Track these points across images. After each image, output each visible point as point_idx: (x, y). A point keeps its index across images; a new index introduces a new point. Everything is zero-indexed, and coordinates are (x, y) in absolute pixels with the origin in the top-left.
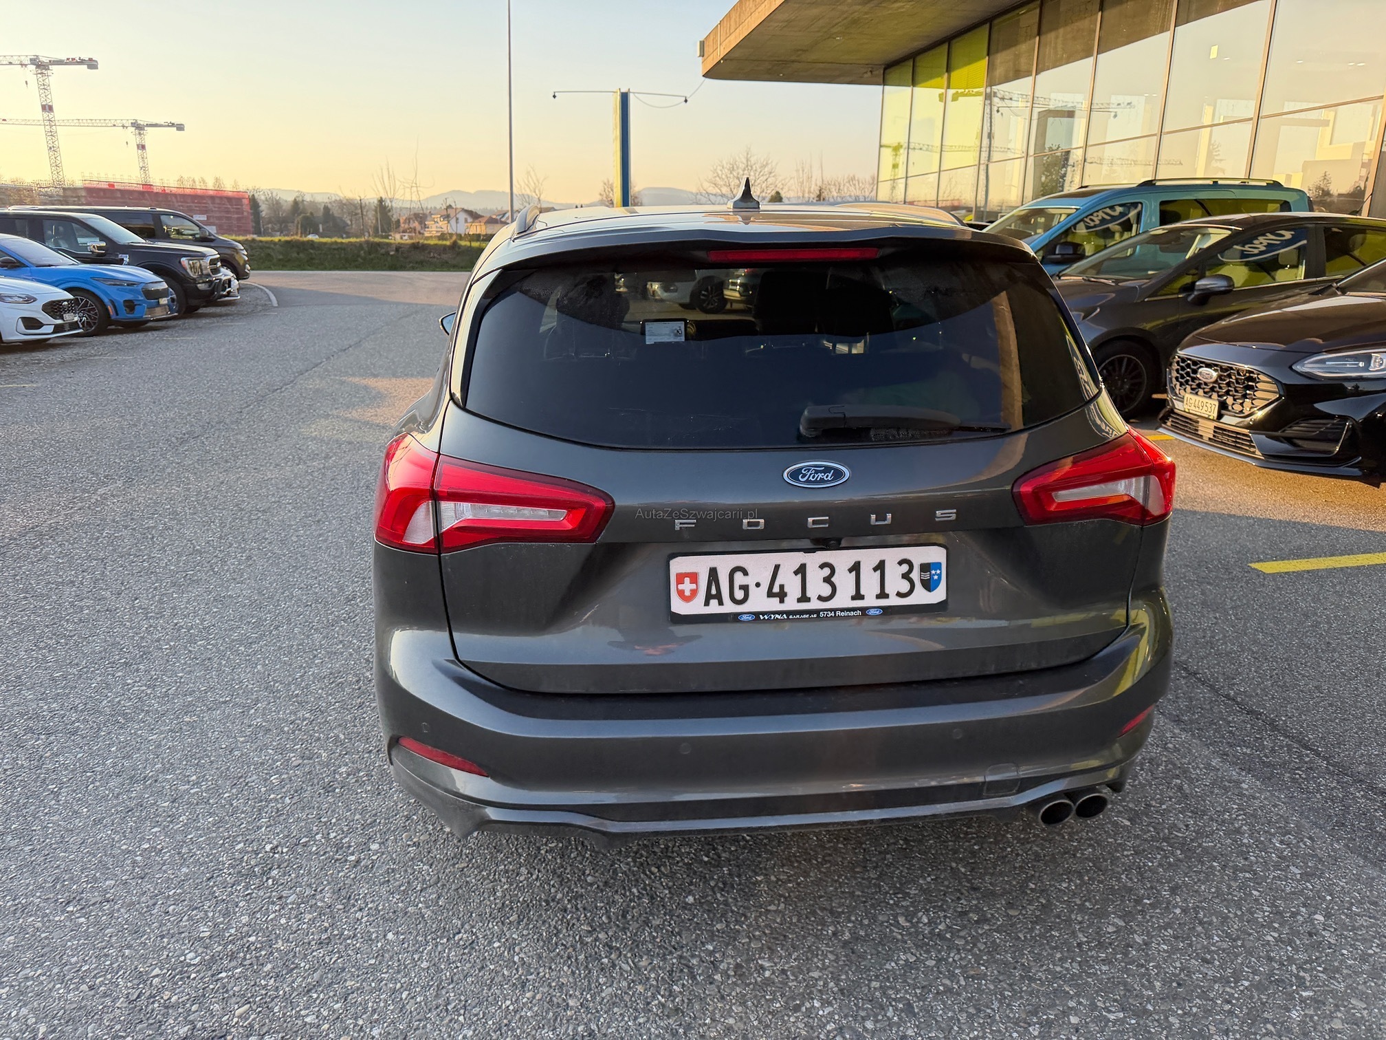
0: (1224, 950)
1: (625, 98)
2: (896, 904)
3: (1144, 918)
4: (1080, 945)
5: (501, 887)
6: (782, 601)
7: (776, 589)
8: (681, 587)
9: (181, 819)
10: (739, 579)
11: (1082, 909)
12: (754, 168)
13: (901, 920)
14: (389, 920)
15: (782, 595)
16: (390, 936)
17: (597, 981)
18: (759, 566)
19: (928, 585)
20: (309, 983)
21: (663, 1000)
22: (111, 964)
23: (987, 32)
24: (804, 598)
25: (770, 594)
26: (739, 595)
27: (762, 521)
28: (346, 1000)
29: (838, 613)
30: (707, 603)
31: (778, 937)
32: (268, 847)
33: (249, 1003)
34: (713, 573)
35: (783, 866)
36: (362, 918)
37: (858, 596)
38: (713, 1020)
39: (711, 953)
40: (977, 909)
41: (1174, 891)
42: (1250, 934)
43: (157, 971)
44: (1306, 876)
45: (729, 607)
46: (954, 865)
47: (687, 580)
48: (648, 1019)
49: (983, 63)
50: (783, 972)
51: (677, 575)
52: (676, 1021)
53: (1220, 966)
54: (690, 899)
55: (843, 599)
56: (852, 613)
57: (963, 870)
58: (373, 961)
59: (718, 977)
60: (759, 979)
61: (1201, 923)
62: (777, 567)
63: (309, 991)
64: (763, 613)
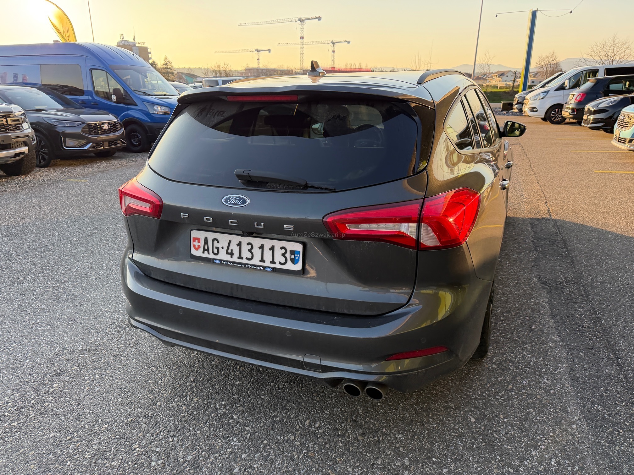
1: (534, 14)
2: (313, 414)
3: (422, 466)
4: (373, 464)
6: (232, 257)
7: (230, 251)
8: (194, 243)
10: (216, 244)
11: (395, 450)
13: (308, 421)
15: (232, 254)
16: (134, 360)
17: (174, 399)
18: (224, 239)
19: (294, 261)
20: (98, 367)
21: (186, 415)
24: (240, 257)
25: (227, 253)
26: (216, 251)
27: (211, 219)
29: (254, 267)
30: (203, 252)
33: (78, 367)
34: (206, 239)
36: (133, 351)
37: (262, 261)
39: (221, 405)
40: (345, 430)
43: (69, 348)
45: (211, 256)
46: (359, 408)
47: (197, 241)
48: (174, 419)
50: (238, 422)
51: (193, 238)
52: (181, 424)
54: (238, 383)
55: (256, 261)
56: (259, 268)
59: (213, 415)
60: (226, 422)
62: (230, 242)
63: (95, 369)
64: (224, 261)
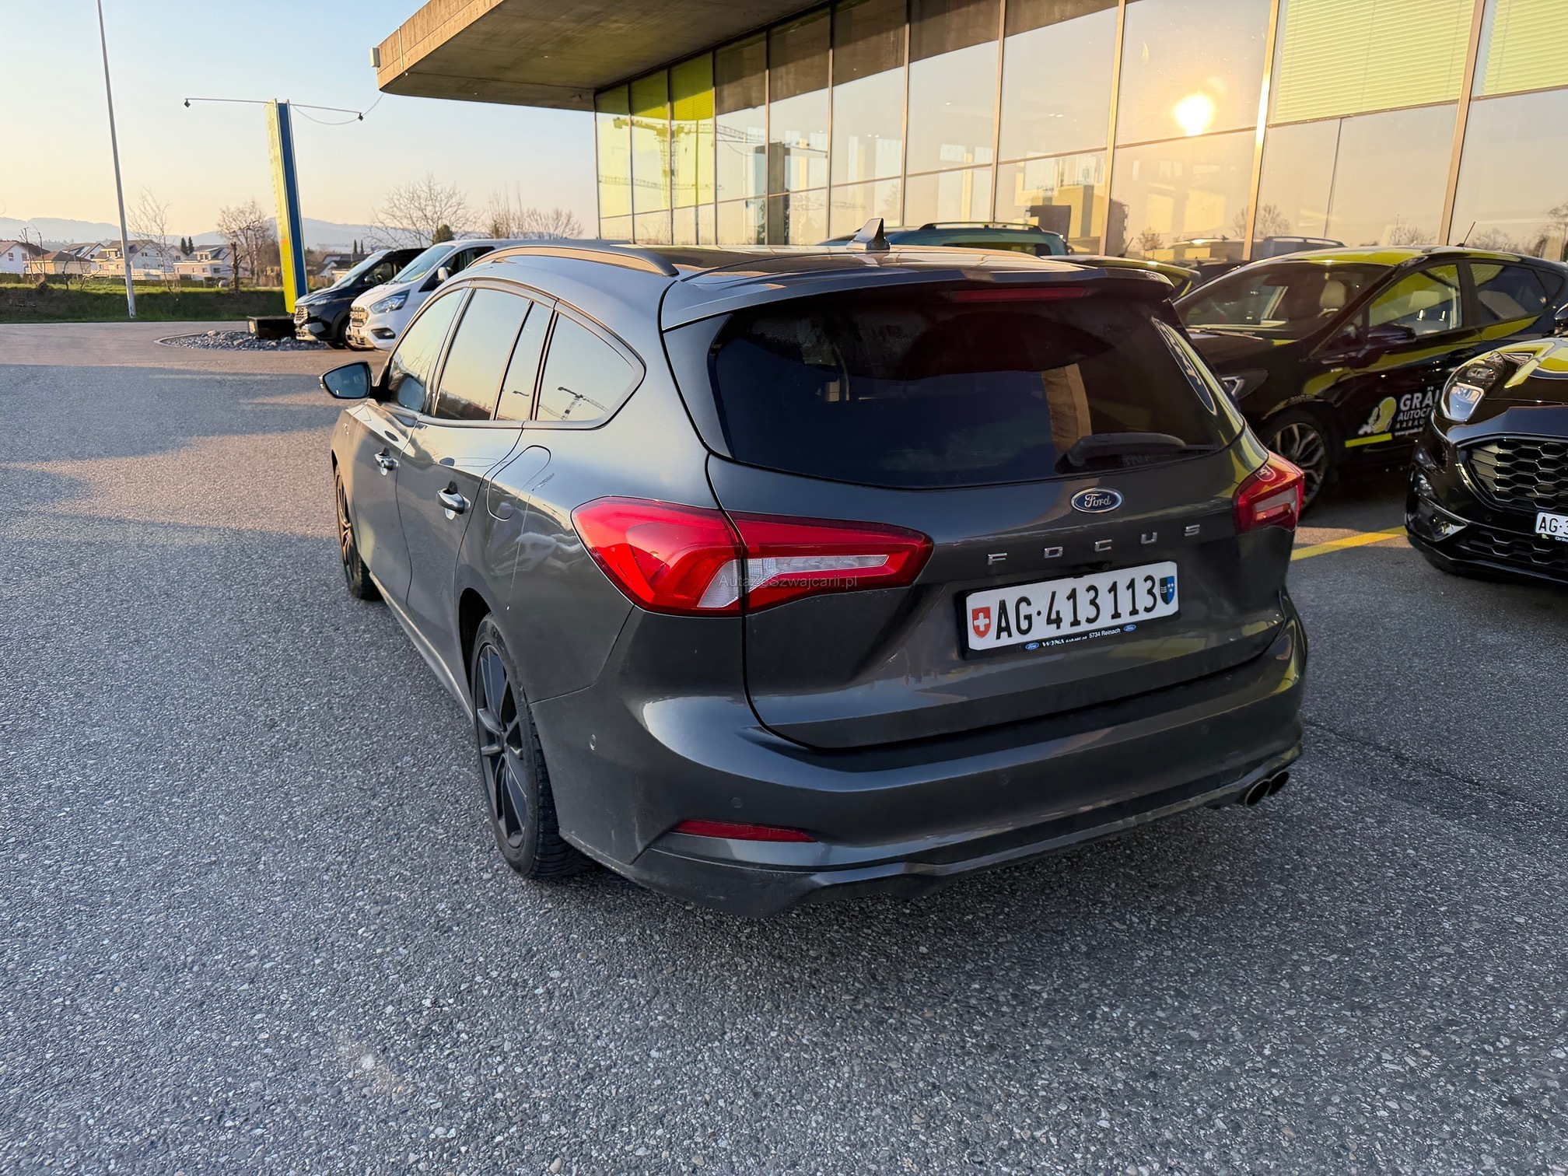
0: (1367, 890)
1: (283, 111)
2: (1102, 912)
3: (1295, 880)
4: (1266, 911)
5: (730, 981)
6: (1058, 627)
7: (1054, 616)
8: (976, 623)
9: (282, 997)
10: (1024, 609)
11: (1247, 884)
12: (439, 199)
13: (1116, 924)
14: (640, 1038)
15: (1058, 621)
16: (654, 1053)
17: (900, 1041)
18: (1038, 593)
19: (1166, 598)
20: (607, 1121)
21: (974, 1041)
22: (346, 1166)
23: (711, 61)
24: (1076, 623)
25: (1049, 621)
26: (1024, 625)
27: (1061, 549)
28: (663, 1125)
29: (1103, 633)
30: (998, 637)
31: (1028, 966)
32: (427, 1003)
33: (557, 1156)
34: (1003, 606)
35: (981, 902)
36: (608, 1045)
37: (1116, 615)
38: (1032, 1046)
39: (981, 991)
40: (1171, 903)
41: (1299, 853)
42: (1376, 875)
43: (412, 1157)
44: (1381, 823)
45: (1017, 638)
46: (1122, 870)
47: (981, 615)
48: (974, 1059)
49: (709, 95)
50: (1056, 990)
51: (974, 611)
52: (1001, 1056)
53: (1373, 903)
54: (923, 950)
55: (1105, 621)
56: (1113, 632)
57: (1133, 873)
58: (659, 1082)
59: (1005, 1009)
60: (1042, 1002)
61: (1338, 875)
62: (1054, 594)
63: (614, 1127)
64: (1045, 640)
